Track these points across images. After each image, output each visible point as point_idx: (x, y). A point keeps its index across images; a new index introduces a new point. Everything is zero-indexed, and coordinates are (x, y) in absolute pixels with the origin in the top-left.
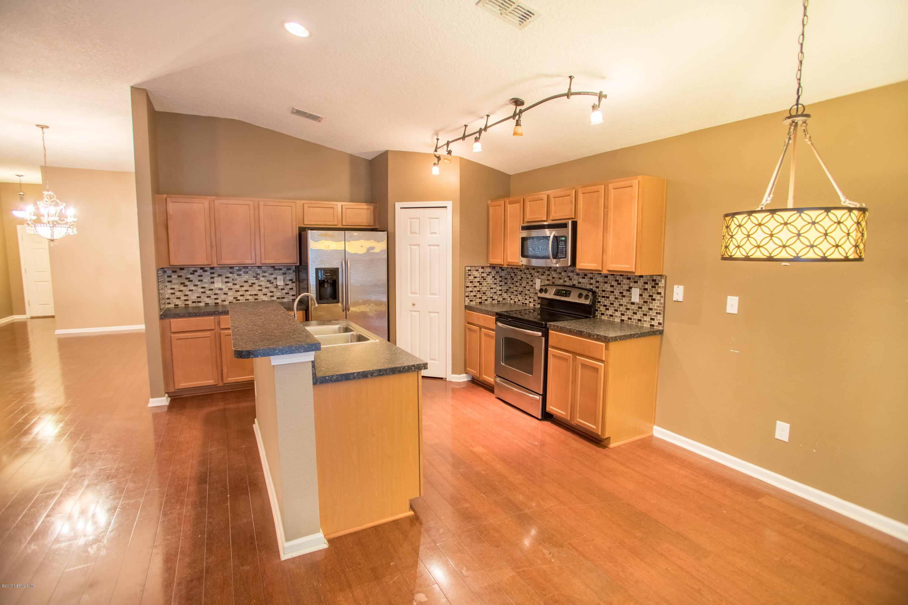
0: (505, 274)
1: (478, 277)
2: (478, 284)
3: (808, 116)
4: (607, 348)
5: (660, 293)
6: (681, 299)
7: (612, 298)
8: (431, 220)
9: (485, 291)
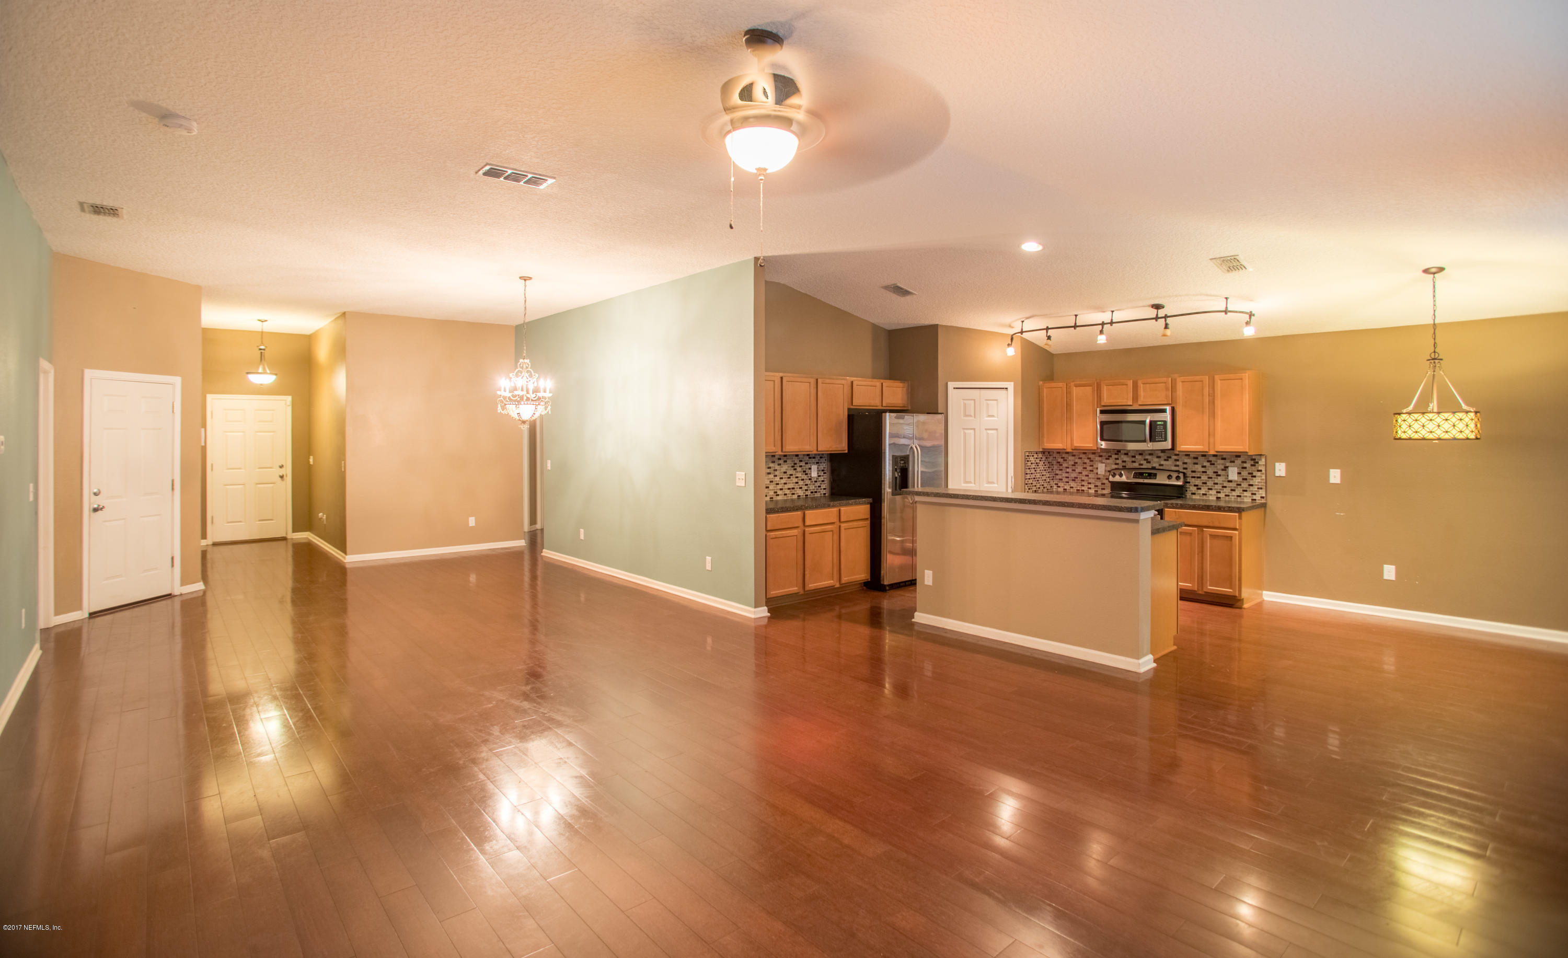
1: (1034, 463)
2: (1033, 471)
3: (1441, 359)
4: (1240, 518)
5: (1261, 471)
6: (1283, 474)
7: (1204, 478)
8: (988, 402)
9: (1039, 478)
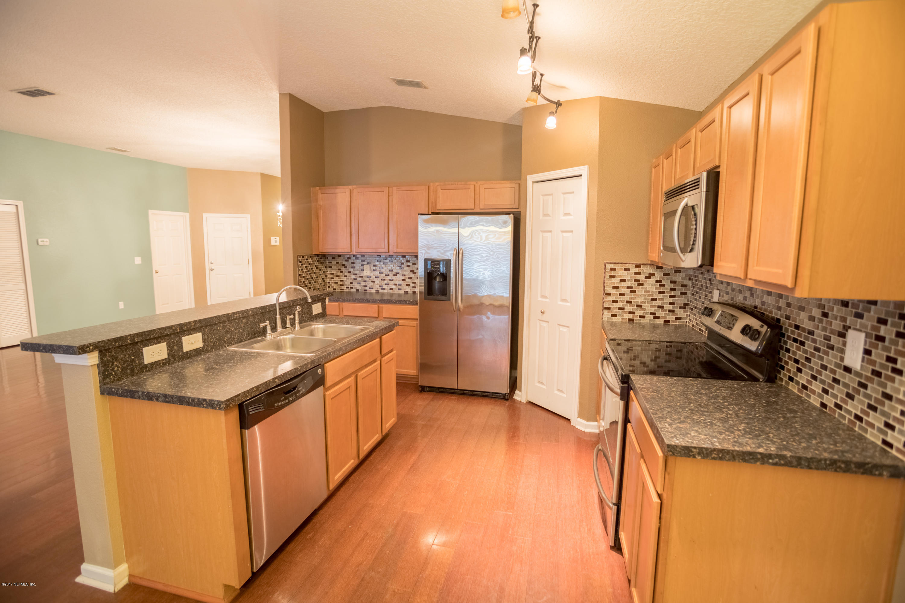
0: (682, 279)
1: (629, 280)
2: (627, 292)
8: (566, 196)
9: (641, 302)
